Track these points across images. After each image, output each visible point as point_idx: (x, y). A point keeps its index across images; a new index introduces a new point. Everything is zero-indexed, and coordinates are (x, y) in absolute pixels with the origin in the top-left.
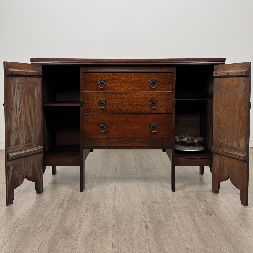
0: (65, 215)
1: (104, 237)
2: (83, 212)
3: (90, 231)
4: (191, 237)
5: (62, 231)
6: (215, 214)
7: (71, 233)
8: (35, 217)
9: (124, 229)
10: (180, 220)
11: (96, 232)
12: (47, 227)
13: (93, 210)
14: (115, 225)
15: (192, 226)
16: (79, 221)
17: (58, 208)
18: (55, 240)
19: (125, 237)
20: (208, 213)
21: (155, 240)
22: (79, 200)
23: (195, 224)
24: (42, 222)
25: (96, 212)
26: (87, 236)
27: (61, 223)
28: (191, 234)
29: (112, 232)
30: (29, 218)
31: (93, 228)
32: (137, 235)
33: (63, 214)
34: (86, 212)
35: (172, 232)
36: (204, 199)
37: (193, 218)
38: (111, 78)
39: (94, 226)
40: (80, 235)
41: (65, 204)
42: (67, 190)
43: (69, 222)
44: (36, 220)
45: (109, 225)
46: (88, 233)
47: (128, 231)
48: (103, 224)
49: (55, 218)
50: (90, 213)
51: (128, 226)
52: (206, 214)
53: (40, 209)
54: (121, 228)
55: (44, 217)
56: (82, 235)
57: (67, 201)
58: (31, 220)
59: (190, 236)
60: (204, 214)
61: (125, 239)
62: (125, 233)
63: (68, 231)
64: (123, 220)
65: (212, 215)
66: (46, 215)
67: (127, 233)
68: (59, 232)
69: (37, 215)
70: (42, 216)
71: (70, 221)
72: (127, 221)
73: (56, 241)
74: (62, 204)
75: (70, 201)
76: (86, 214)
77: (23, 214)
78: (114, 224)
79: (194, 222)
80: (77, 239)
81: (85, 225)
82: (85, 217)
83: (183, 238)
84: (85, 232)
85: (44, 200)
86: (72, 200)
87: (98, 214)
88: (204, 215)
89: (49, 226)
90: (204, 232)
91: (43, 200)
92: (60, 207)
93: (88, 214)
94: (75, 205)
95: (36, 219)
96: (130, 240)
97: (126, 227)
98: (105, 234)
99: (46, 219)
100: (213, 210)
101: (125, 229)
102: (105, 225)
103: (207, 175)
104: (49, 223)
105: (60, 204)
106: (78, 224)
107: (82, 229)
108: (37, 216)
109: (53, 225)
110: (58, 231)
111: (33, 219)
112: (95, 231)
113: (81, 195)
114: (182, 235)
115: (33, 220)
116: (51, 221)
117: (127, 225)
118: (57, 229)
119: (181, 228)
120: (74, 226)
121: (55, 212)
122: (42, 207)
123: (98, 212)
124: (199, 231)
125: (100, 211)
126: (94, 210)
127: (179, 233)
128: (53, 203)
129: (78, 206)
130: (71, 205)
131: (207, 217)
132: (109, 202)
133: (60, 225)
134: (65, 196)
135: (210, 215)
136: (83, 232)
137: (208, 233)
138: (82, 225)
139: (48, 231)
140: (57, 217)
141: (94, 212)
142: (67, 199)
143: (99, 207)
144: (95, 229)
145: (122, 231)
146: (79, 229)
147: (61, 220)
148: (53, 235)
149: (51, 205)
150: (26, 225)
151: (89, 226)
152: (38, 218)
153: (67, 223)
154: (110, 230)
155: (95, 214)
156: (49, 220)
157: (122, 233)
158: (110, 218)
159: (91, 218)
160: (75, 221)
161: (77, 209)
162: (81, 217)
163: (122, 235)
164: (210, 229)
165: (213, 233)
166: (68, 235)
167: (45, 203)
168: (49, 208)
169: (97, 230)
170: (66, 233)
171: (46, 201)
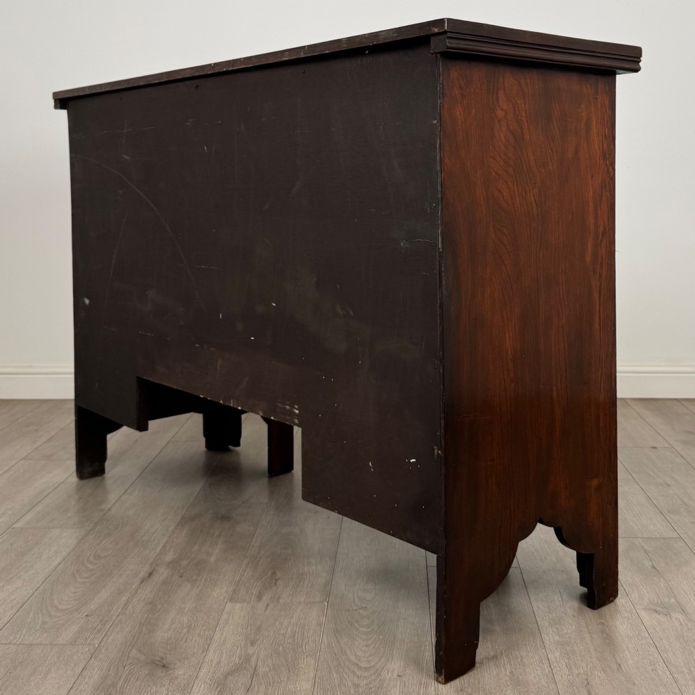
0: (159, 607)
1: (285, 679)
2: (222, 598)
3: (237, 660)
4: (588, 683)
5: (143, 658)
6: (684, 612)
7: (171, 666)
8: (53, 613)
9: (357, 656)
10: (557, 629)
11: (260, 663)
12: (90, 644)
13: (255, 591)
14: (325, 640)
15: (596, 650)
16: (205, 627)
17: (133, 587)
18: (114, 685)
19: (356, 680)
20: (658, 609)
21: (461, 690)
22: (212, 559)
23: (607, 641)
24: (74, 629)
25: (265, 598)
26: (226, 677)
27: (140, 634)
28: (589, 674)
29: (313, 662)
30: (32, 614)
31: (251, 650)
32: (399, 676)
33: (150, 603)
34: (232, 599)
35: (523, 666)
36: (650, 563)
37: (603, 624)
39: (253, 644)
40: (204, 670)
41: (163, 573)
43: (169, 629)
44: (57, 621)
45: (306, 641)
46: (231, 665)
47: (369, 662)
48: (285, 637)
50: (243, 601)
51: (373, 645)
52: (650, 609)
53: (72, 589)
54: (348, 652)
55: (85, 614)
56: (209, 671)
57: (170, 563)
58: (40, 622)
59: (587, 680)
60: (644, 609)
61: (357, 686)
62: (360, 668)
63: (162, 658)
64: (356, 625)
65: (673, 615)
66: (92, 607)
67: (366, 666)
68: (130, 661)
69: (60, 607)
70: (77, 611)
71: (173, 626)
72: (369, 630)
73: (118, 689)
74: (150, 574)
75: (180, 565)
76: (229, 606)
77: (15, 602)
78: (325, 637)
79: (604, 636)
80: (191, 685)
81: (222, 639)
82: (225, 616)
83: (560, 686)
84: (219, 663)
85: (91, 559)
86: (185, 563)
87: (271, 605)
88: (643, 614)
89: (97, 642)
90: (637, 667)
91: (88, 560)
92: (141, 583)
93: (238, 606)
94: (194, 577)
96: (374, 689)
97: (364, 648)
98: (289, 669)
99: (90, 618)
100: (676, 598)
101: (360, 653)
102: (294, 641)
103: (668, 485)
104: (99, 632)
105: (143, 574)
106: (199, 635)
107: (210, 654)
108: (62, 610)
109: (111, 638)
110: (129, 656)
111: (47, 619)
112: (253, 660)
113: (219, 546)
114: (557, 678)
115: (44, 623)
116: (108, 626)
117: (369, 642)
118: (123, 652)
119: (557, 654)
120: (186, 641)
121: (124, 599)
122: (82, 580)
123: (271, 598)
124: (620, 665)
125: (279, 598)
126: (260, 592)
127: (547, 670)
128: (119, 571)
129: (206, 579)
130: (181, 577)
131: (654, 621)
132: (314, 567)
133: (135, 638)
134: (164, 547)
135: (666, 615)
136: (215, 661)
137: (652, 670)
138: (211, 639)
139: (94, 656)
140: (127, 612)
141: (259, 598)
142: (170, 557)
143: (278, 583)
144: (255, 652)
145: (349, 660)
146: (200, 651)
147: (140, 623)
148: (109, 671)
149: (113, 577)
150: (19, 638)
151: (235, 643)
152: (64, 617)
153: (162, 634)
154: (307, 657)
155: (261, 605)
156: (101, 621)
157: (348, 668)
158: (311, 619)
159: (244, 617)
160: (190, 626)
161: (202, 589)
162: (213, 614)
163: (346, 674)
164: (660, 658)
165: (668, 673)
166: (162, 672)
167: (92, 570)
168: (104, 586)
169: (261, 657)
170: (155, 663)
171: (95, 561)
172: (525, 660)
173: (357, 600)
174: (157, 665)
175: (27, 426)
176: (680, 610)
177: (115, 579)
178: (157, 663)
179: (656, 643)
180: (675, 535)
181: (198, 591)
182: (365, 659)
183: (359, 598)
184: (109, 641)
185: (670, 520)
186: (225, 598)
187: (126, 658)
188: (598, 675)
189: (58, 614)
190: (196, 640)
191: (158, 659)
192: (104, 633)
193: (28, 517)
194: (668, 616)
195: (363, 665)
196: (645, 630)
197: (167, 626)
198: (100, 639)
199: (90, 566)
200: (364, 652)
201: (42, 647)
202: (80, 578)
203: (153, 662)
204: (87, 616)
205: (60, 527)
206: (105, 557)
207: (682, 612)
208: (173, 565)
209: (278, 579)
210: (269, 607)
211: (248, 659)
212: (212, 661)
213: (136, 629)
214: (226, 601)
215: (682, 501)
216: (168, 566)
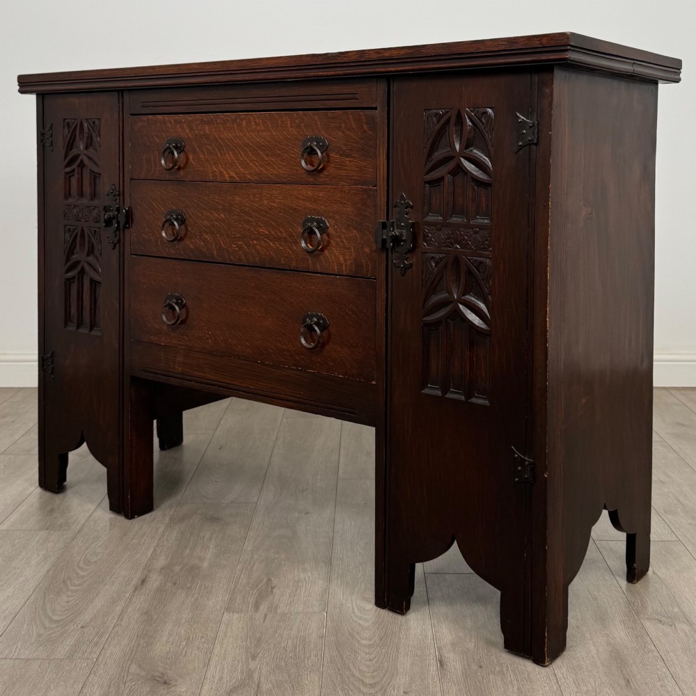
0: (155, 617)
2: (218, 607)
3: (239, 675)
5: (143, 673)
6: (689, 622)
7: (173, 683)
8: (47, 625)
9: (360, 671)
11: (263, 680)
13: (251, 600)
14: (327, 654)
15: (602, 664)
16: (204, 640)
17: (127, 595)
20: (663, 619)
22: (205, 565)
23: (614, 654)
24: (70, 642)
25: (262, 607)
27: (138, 647)
29: (316, 678)
30: (25, 626)
31: (252, 665)
32: (405, 692)
33: (146, 613)
34: (228, 609)
35: (531, 682)
37: (608, 636)
38: (197, 132)
39: (254, 658)
40: (206, 687)
41: (155, 581)
42: (161, 530)
43: (167, 642)
44: (51, 634)
45: (307, 655)
46: (234, 681)
47: (373, 677)
48: (286, 650)
49: (117, 629)
50: (240, 611)
51: (376, 659)
52: (654, 619)
53: (64, 597)
54: (352, 668)
55: (80, 626)
56: (212, 688)
57: (163, 569)
58: (34, 635)
62: (364, 684)
63: (163, 674)
64: (357, 637)
65: (678, 626)
66: (87, 617)
67: (371, 682)
68: (130, 677)
69: (55, 618)
70: (71, 621)
71: (171, 639)
72: (371, 643)
74: (143, 581)
75: (172, 572)
76: (226, 616)
77: (7, 612)
78: (327, 651)
79: (610, 648)
81: (223, 652)
82: (223, 627)
84: (221, 679)
85: (81, 564)
86: (177, 568)
87: (269, 616)
88: (648, 625)
89: (95, 656)
90: (646, 684)
91: (78, 567)
92: (134, 591)
93: (236, 616)
94: (188, 585)
95: (51, 632)
97: (369, 663)
98: (293, 686)
99: (86, 630)
100: (679, 608)
101: (364, 668)
102: (295, 655)
103: (663, 483)
104: (96, 645)
105: (135, 581)
106: (198, 649)
107: (212, 668)
108: (56, 621)
109: (109, 652)
110: (128, 672)
111: (42, 631)
112: (256, 676)
113: (211, 550)
115: (39, 635)
116: (104, 639)
117: (372, 656)
118: (122, 667)
120: (185, 655)
121: (118, 609)
122: (74, 588)
123: (269, 608)
124: (628, 681)
125: (276, 608)
126: (256, 602)
127: (555, 688)
128: (111, 577)
129: (201, 586)
130: (175, 584)
131: (659, 633)
132: (309, 574)
133: (134, 652)
134: (155, 550)
135: (671, 625)
136: (217, 677)
137: (661, 686)
138: (211, 652)
139: (93, 672)
140: (123, 623)
141: (257, 607)
142: (161, 562)
143: (274, 591)
144: (256, 668)
145: (353, 676)
146: (201, 666)
147: (137, 636)
148: (109, 688)
149: (106, 584)
150: (15, 652)
151: (235, 657)
152: (59, 628)
153: (161, 647)
154: (310, 672)
155: (259, 616)
156: (96, 634)
157: (353, 684)
158: (311, 631)
159: (243, 628)
160: (188, 639)
161: (197, 598)
162: (210, 625)
163: (352, 691)
164: (668, 672)
165: (678, 689)
166: (164, 689)
167: (83, 577)
168: (97, 595)
169: (264, 672)
170: (156, 680)
171: (86, 567)
172: (532, 676)
173: (356, 610)
174: (158, 681)
175: (4, 417)
176: (685, 620)
177: (107, 587)
178: (158, 679)
179: (663, 656)
180: (674, 538)
181: (193, 599)
182: (370, 674)
183: (358, 608)
184: (107, 655)
185: (667, 521)
186: (221, 607)
187: (126, 675)
188: (606, 692)
189: (53, 626)
190: (195, 654)
191: (158, 674)
192: (102, 646)
193: (13, 518)
194: (673, 627)
195: (367, 681)
196: (650, 642)
197: (165, 639)
198: (98, 653)
199: (81, 573)
200: (368, 666)
201: (39, 662)
202: (72, 585)
203: (154, 679)
204: (82, 627)
205: (47, 529)
206: (96, 562)
207: (686, 622)
208: (166, 570)
209: (274, 587)
210: (267, 617)
211: (250, 674)
212: (214, 677)
213: (134, 642)
214: (222, 611)
215: (679, 500)
216: (160, 572)
